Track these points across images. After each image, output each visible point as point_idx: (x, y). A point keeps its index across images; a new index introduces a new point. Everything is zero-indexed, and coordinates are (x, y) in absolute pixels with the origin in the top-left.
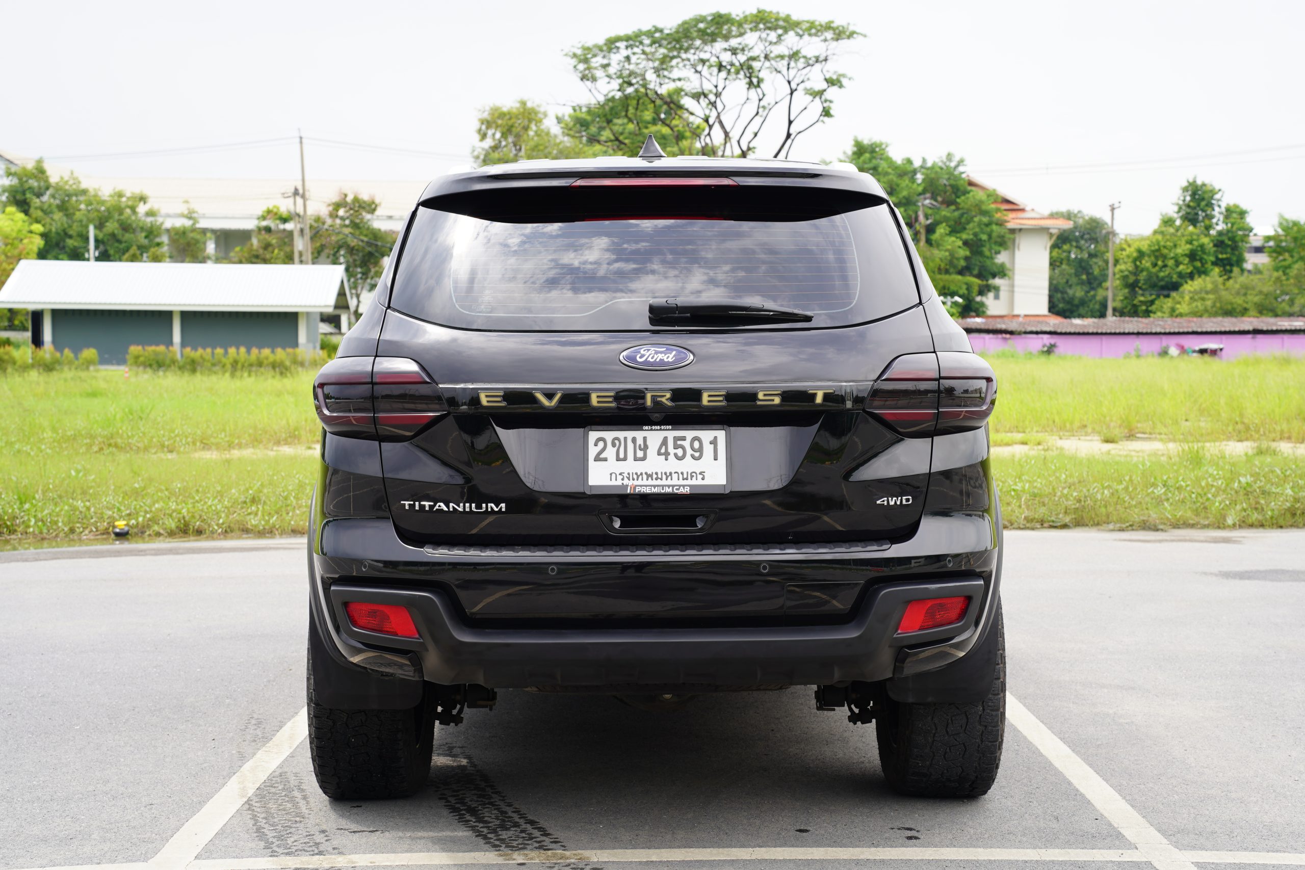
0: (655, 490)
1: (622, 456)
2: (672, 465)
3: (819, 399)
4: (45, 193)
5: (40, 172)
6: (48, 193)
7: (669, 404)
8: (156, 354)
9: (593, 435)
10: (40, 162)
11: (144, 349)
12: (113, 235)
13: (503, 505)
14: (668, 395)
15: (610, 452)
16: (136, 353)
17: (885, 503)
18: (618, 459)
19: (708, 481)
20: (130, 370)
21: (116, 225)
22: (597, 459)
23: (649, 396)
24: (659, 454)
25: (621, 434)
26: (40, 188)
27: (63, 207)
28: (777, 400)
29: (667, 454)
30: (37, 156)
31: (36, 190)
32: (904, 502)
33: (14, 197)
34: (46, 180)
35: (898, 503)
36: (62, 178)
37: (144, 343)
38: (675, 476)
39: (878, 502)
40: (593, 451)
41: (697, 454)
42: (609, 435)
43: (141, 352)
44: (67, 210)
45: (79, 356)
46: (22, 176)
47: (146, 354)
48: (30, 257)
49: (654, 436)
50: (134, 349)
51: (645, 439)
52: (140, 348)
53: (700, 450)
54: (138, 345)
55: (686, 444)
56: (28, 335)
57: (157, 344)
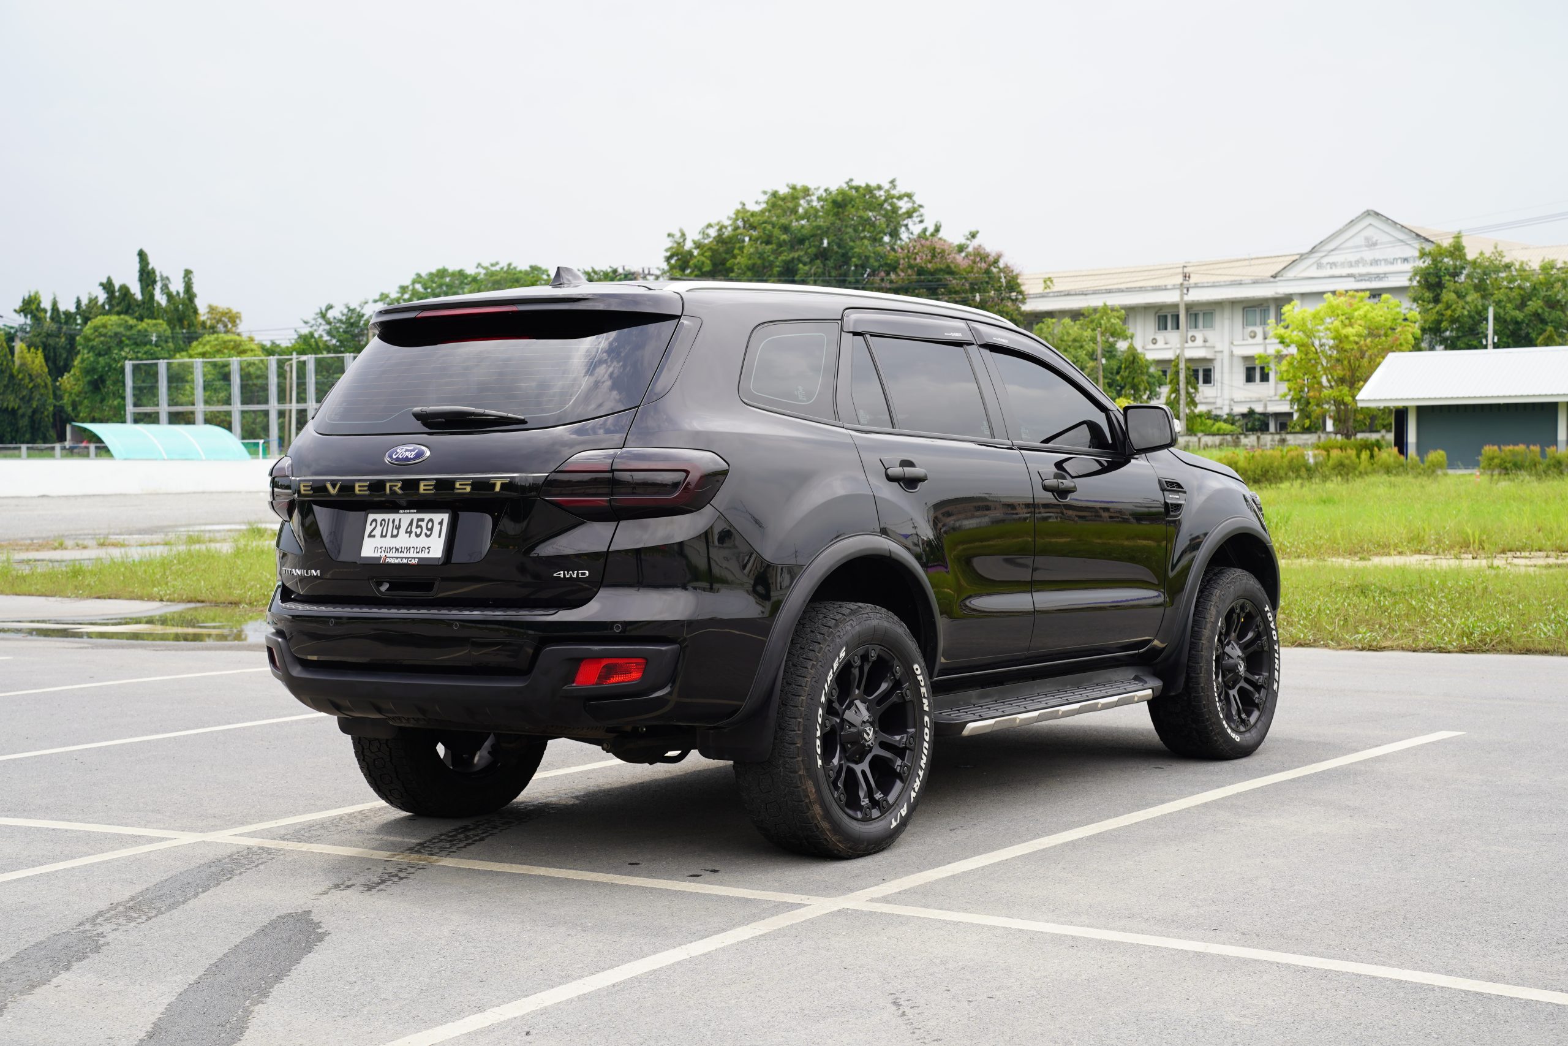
0: (397, 561)
1: (384, 534)
2: (413, 541)
3: (498, 488)
4: (1461, 273)
5: (1457, 250)
6: (1465, 272)
7: (400, 492)
8: (1514, 454)
9: (371, 517)
10: (1458, 237)
11: (1500, 448)
12: (1536, 315)
13: (318, 571)
14: (399, 485)
15: (377, 532)
16: (1490, 454)
17: (562, 576)
18: (382, 536)
19: (431, 555)
20: (1482, 474)
21: (1540, 303)
22: (370, 536)
23: (388, 485)
24: (406, 532)
25: (386, 516)
26: (1455, 267)
27: (1480, 288)
28: (468, 489)
29: (411, 532)
30: (1454, 229)
31: (1451, 270)
32: (580, 576)
33: (1426, 280)
34: (1463, 257)
35: (575, 576)
36: (1482, 253)
37: (1499, 443)
38: (412, 550)
39: (555, 575)
40: (369, 529)
41: (428, 533)
42: (379, 517)
43: (1497, 453)
44: (1485, 290)
45: (1425, 459)
46: (1436, 256)
47: (1503, 455)
48: (1403, 348)
49: (405, 518)
50: (1489, 450)
51: (400, 520)
52: (1496, 448)
53: (431, 530)
54: (1493, 445)
55: (423, 524)
56: (1391, 437)
57: (1516, 444)
